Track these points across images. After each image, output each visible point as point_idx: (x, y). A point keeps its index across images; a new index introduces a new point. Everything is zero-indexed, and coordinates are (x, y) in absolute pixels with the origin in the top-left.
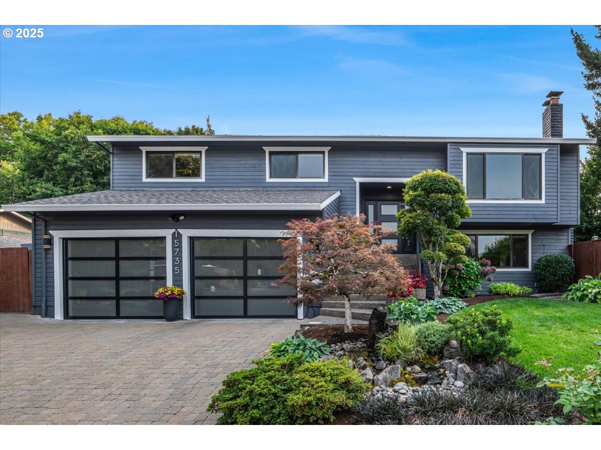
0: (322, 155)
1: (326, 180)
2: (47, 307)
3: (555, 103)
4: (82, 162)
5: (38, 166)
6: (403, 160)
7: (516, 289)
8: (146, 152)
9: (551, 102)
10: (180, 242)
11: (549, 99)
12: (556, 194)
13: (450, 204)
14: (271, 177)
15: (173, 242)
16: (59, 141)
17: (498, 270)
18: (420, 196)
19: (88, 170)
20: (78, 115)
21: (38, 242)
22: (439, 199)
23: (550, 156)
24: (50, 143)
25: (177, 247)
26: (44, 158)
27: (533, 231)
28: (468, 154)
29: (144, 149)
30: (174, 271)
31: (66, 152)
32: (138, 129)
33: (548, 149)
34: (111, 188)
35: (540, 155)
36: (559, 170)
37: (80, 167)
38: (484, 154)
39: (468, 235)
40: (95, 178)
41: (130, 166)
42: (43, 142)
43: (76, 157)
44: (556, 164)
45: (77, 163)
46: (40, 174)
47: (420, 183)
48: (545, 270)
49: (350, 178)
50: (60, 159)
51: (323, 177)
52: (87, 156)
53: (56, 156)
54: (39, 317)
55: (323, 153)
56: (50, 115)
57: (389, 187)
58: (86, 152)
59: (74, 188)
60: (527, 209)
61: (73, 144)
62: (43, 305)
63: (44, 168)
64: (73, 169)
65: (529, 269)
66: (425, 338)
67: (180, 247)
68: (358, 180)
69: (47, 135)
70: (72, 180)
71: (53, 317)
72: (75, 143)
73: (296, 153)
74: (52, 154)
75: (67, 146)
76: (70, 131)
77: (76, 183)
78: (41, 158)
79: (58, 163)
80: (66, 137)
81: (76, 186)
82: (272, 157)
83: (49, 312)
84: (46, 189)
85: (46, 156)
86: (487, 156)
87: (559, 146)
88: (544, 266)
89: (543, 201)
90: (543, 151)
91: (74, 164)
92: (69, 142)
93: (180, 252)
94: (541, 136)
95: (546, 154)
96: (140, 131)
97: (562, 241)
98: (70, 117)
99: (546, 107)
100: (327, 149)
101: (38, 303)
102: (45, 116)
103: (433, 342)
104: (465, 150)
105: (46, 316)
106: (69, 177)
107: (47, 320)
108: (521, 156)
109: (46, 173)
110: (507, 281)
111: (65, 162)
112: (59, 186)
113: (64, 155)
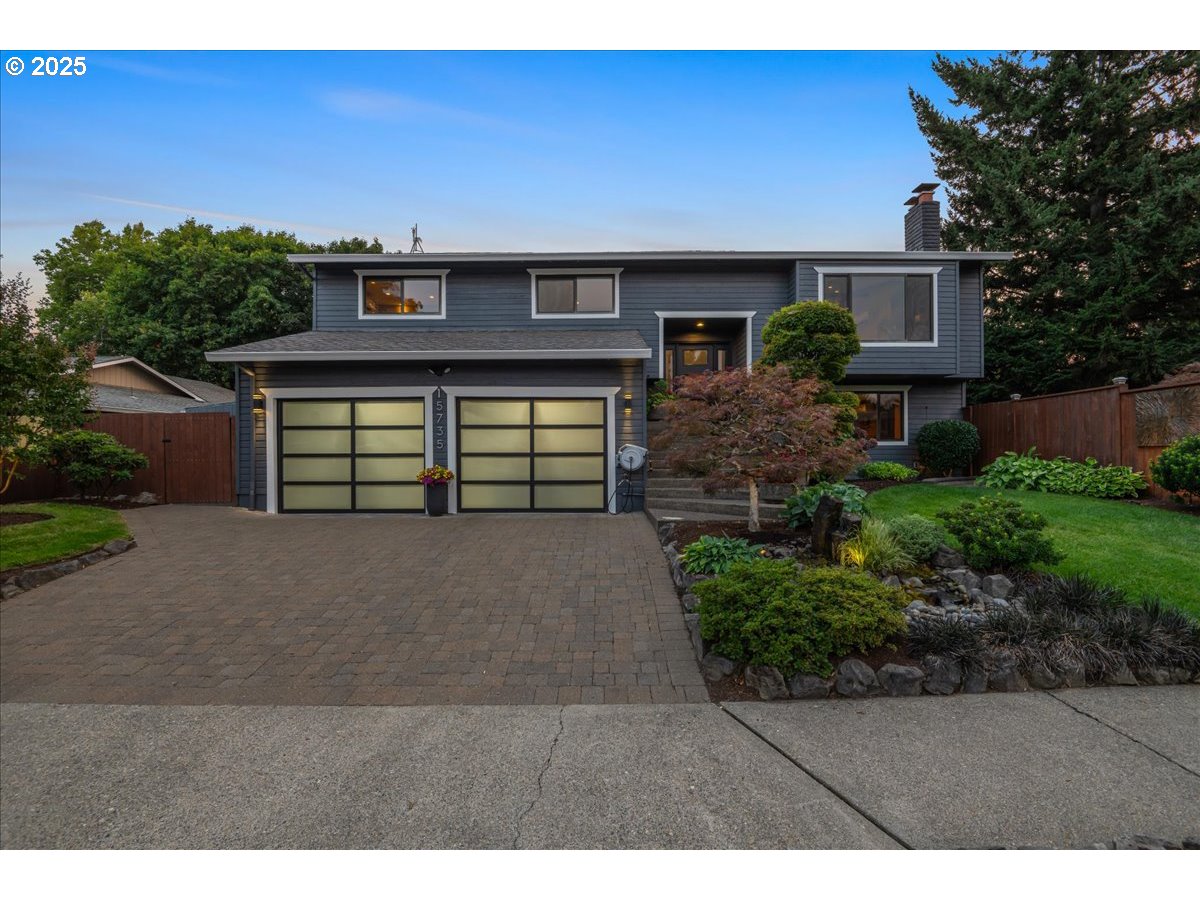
0: (611, 280)
1: (616, 315)
2: (256, 495)
3: (927, 200)
4: (201, 291)
5: (139, 298)
6: (725, 285)
7: (902, 471)
8: (364, 277)
9: (921, 201)
10: (445, 405)
11: (916, 195)
12: (953, 333)
13: (843, 349)
14: (538, 312)
15: (434, 405)
16: (169, 262)
17: (880, 443)
18: (800, 337)
19: (209, 303)
20: (191, 223)
21: (244, 404)
22: (829, 342)
23: (944, 278)
24: (159, 265)
25: (439, 412)
26: (148, 287)
27: (909, 387)
28: (826, 276)
29: (360, 273)
30: (435, 445)
31: (180, 277)
32: (277, 244)
33: (940, 268)
34: (314, 329)
35: (930, 276)
36: (958, 298)
37: (198, 299)
38: (848, 276)
39: (856, 392)
40: (217, 314)
41: (342, 298)
42: (148, 264)
43: (192, 284)
44: (953, 289)
45: (195, 293)
46: (142, 309)
47: (800, 318)
48: (936, 443)
49: (650, 312)
50: (172, 287)
51: (613, 311)
52: (208, 283)
53: (166, 282)
54: (245, 510)
55: (612, 276)
56: (141, 225)
57: (700, 325)
58: (207, 277)
59: (190, 329)
60: (914, 355)
61: (188, 266)
62: (252, 492)
63: (147, 300)
64: (188, 302)
65: (905, 443)
66: (912, 538)
67: (444, 411)
68: (662, 315)
69: (152, 253)
70: (188, 316)
71: (265, 510)
72: (191, 265)
73: (574, 277)
74: (159, 280)
75: (180, 269)
76: (185, 247)
77: (193, 321)
78: (143, 287)
79: (168, 292)
80: (177, 256)
81: (192, 325)
82: (540, 282)
83: (259, 503)
84: (154, 330)
85: (151, 283)
86: (854, 279)
87: (958, 264)
88: (936, 437)
89: (935, 344)
90: (935, 270)
91: (190, 295)
92: (182, 263)
93: (445, 418)
94: (903, 250)
95: (939, 274)
96: (279, 246)
97: (954, 401)
98: (181, 228)
99: (910, 207)
100: (617, 271)
101: (244, 491)
102: (135, 226)
103: (925, 545)
104: (821, 270)
105: (255, 508)
106: (183, 313)
107: (258, 513)
108: (903, 278)
109: (151, 307)
110: (886, 460)
111: (178, 292)
112: (169, 326)
113: (176, 281)
